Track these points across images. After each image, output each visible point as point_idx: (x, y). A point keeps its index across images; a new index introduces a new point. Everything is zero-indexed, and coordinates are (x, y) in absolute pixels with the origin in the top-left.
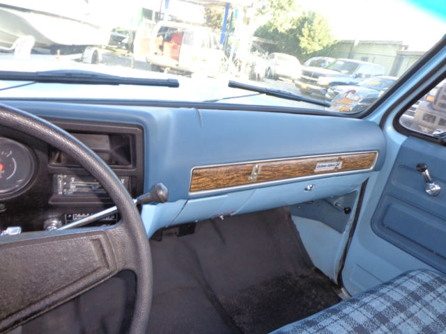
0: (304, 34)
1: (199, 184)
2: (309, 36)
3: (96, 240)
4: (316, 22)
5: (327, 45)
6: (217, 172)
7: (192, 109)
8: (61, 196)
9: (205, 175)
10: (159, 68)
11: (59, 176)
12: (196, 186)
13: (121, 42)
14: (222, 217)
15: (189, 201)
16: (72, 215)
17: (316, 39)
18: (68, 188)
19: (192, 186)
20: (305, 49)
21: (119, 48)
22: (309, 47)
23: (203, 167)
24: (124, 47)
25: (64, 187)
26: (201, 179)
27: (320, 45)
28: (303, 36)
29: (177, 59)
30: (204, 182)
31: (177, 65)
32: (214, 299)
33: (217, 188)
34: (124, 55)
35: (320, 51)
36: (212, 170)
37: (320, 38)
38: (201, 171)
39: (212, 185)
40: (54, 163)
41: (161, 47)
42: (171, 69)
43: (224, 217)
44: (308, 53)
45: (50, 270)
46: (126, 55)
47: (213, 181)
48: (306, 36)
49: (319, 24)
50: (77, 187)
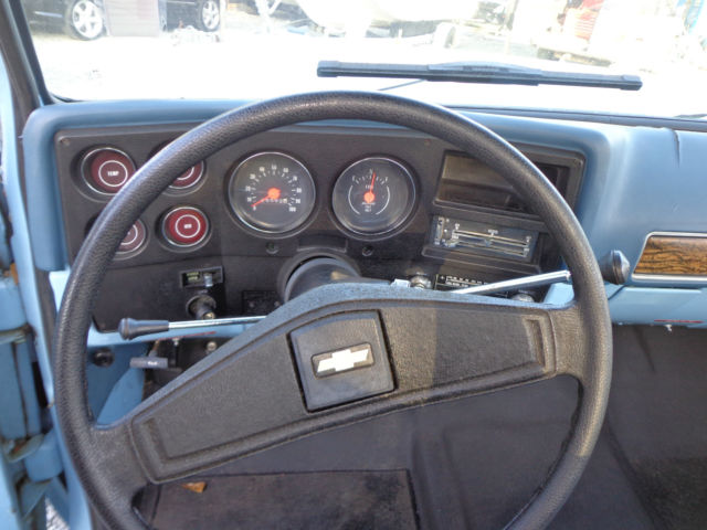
1: (654, 262)
3: (532, 321)
6: (694, 246)
7: (663, 129)
8: (436, 247)
9: (670, 248)
10: (551, 55)
11: (440, 219)
12: (648, 265)
13: (491, 12)
14: (669, 326)
15: (627, 289)
16: (445, 277)
18: (449, 238)
19: (642, 265)
21: (487, 21)
23: (667, 236)
24: (495, 21)
25: (444, 236)
26: (660, 255)
29: (587, 38)
30: (664, 260)
31: (586, 50)
32: (621, 458)
33: (685, 274)
34: (494, 34)
36: (683, 241)
38: (663, 240)
39: (677, 267)
40: (438, 200)
41: (562, 17)
42: (574, 56)
43: (674, 327)
45: (465, 348)
46: (497, 33)
47: (681, 260)
50: (460, 237)
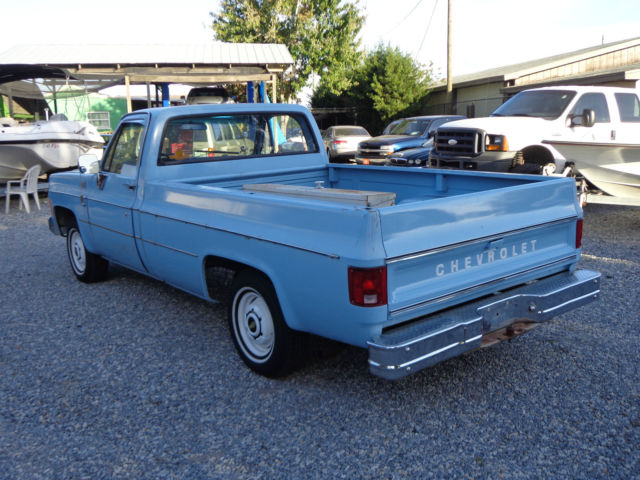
0: (376, 90)
2: (385, 91)
4: (389, 71)
5: (415, 100)
17: (396, 94)
20: (384, 111)
22: (388, 107)
27: (403, 101)
28: (375, 94)
35: (405, 110)
37: (401, 90)
44: (390, 116)
48: (380, 93)
49: (395, 72)
